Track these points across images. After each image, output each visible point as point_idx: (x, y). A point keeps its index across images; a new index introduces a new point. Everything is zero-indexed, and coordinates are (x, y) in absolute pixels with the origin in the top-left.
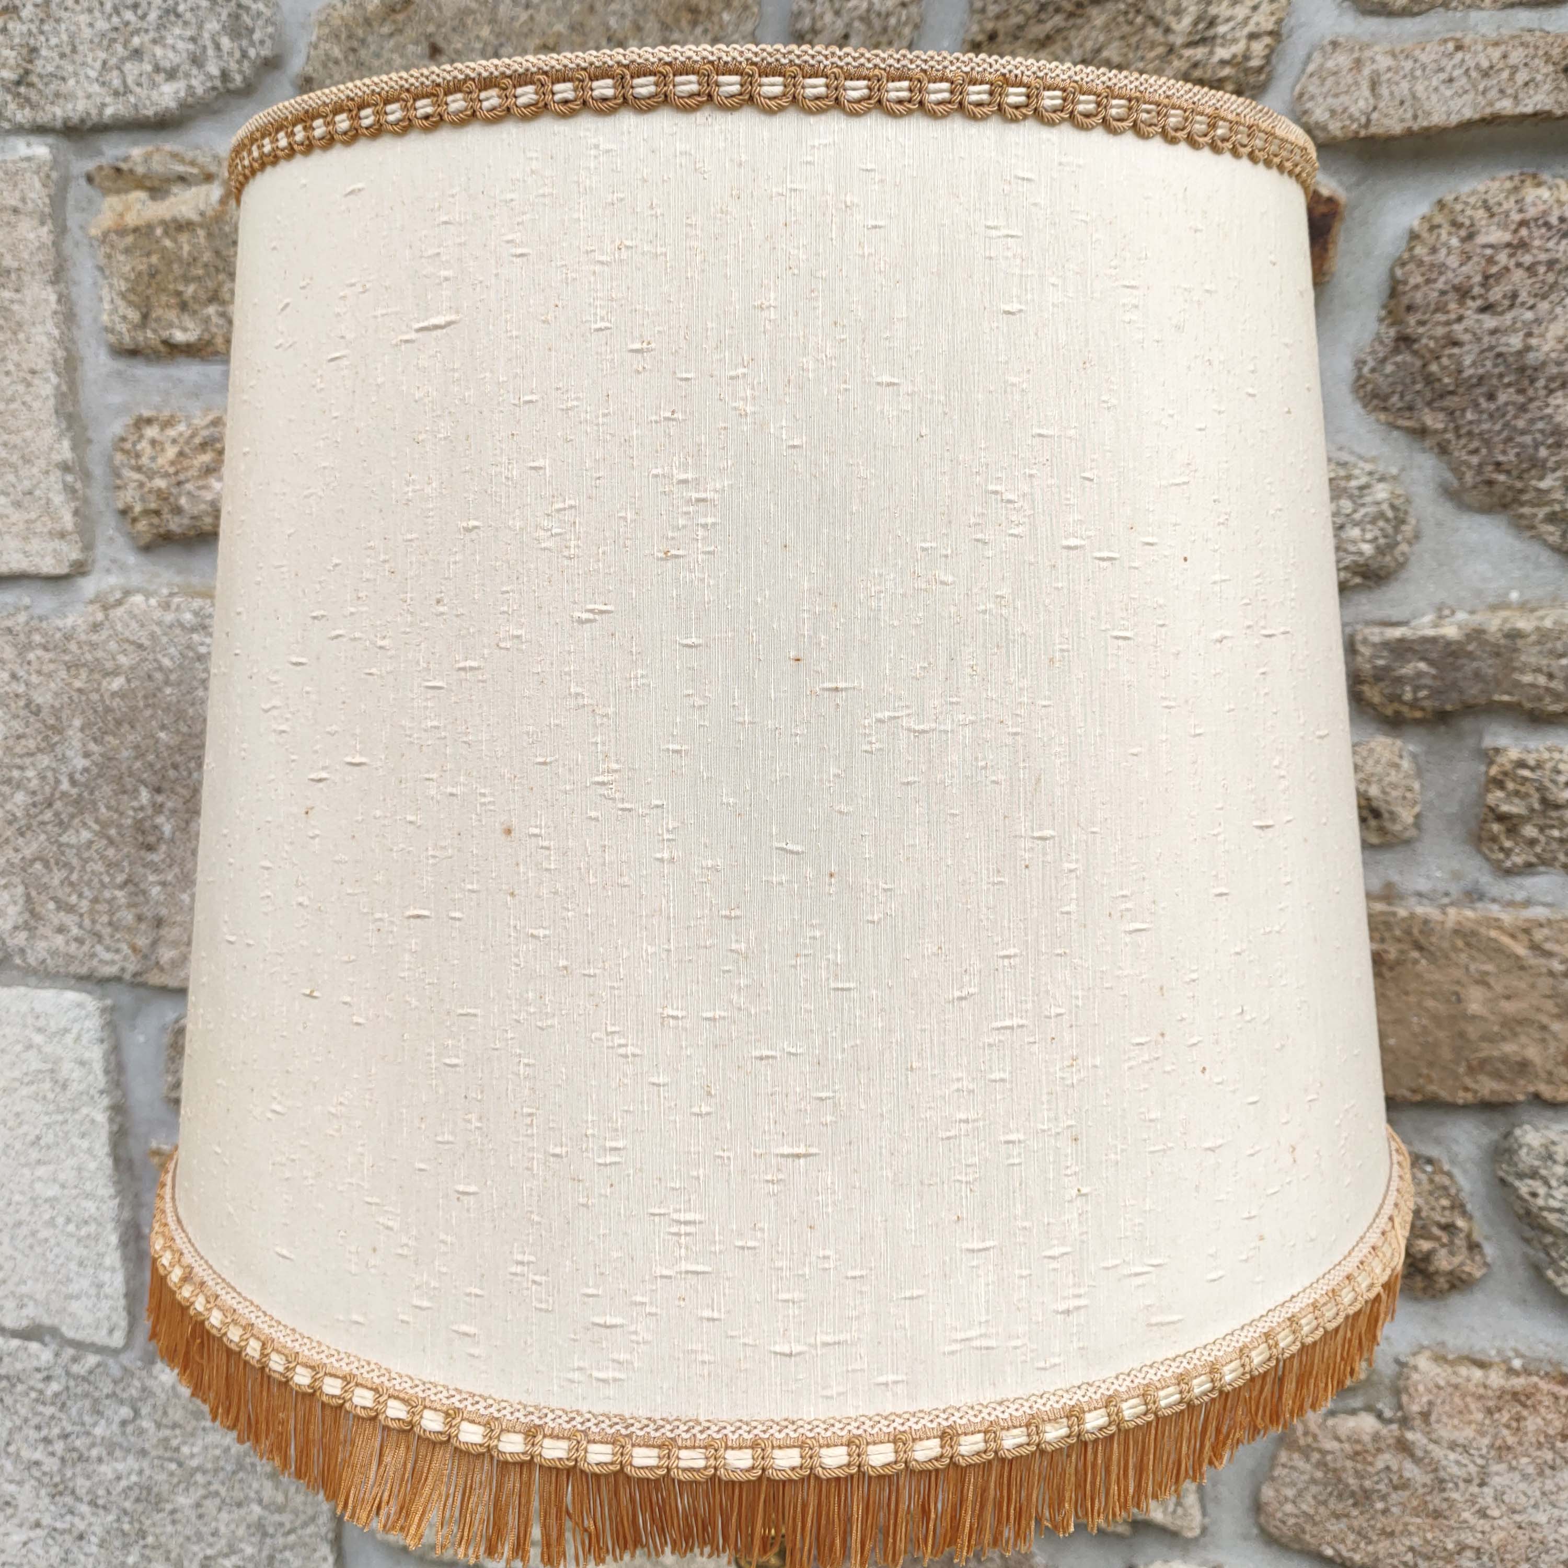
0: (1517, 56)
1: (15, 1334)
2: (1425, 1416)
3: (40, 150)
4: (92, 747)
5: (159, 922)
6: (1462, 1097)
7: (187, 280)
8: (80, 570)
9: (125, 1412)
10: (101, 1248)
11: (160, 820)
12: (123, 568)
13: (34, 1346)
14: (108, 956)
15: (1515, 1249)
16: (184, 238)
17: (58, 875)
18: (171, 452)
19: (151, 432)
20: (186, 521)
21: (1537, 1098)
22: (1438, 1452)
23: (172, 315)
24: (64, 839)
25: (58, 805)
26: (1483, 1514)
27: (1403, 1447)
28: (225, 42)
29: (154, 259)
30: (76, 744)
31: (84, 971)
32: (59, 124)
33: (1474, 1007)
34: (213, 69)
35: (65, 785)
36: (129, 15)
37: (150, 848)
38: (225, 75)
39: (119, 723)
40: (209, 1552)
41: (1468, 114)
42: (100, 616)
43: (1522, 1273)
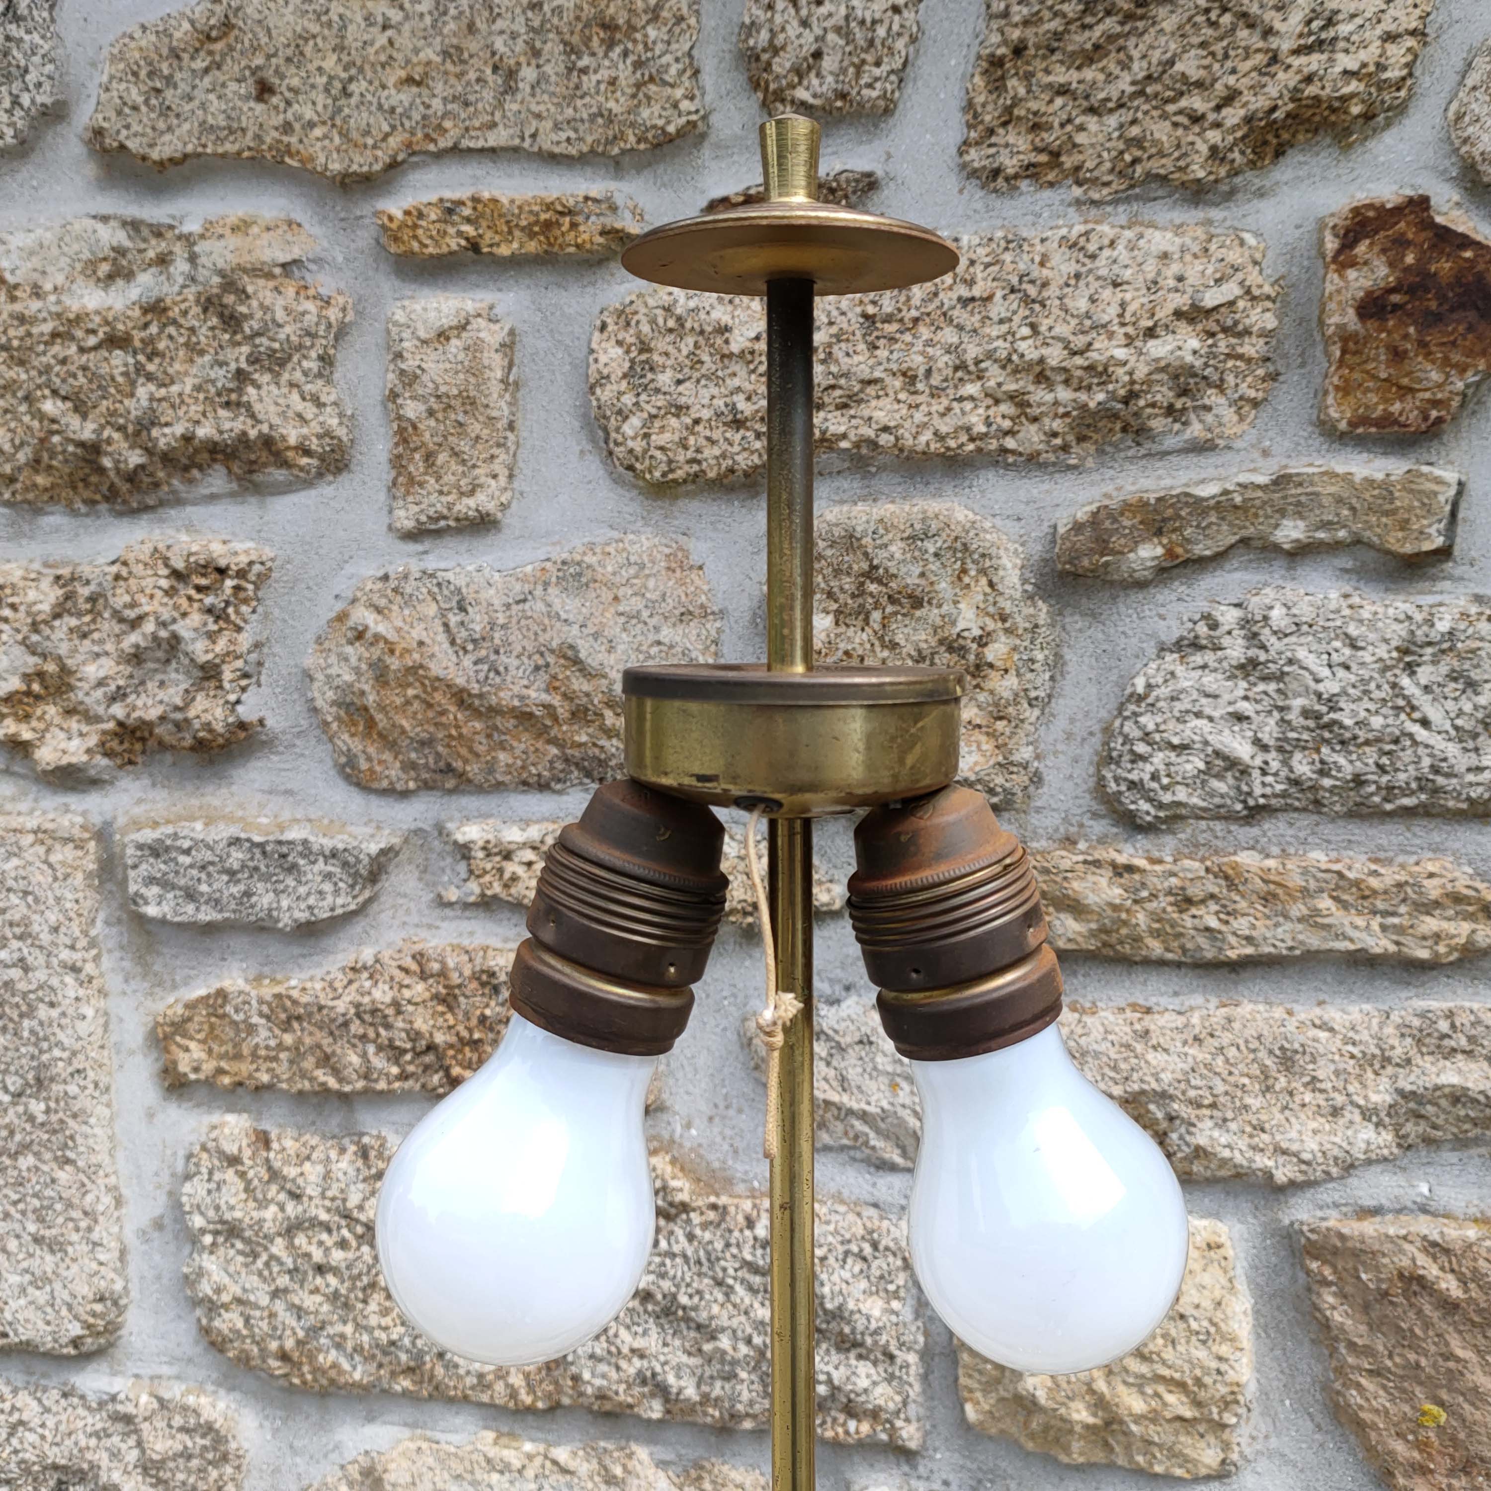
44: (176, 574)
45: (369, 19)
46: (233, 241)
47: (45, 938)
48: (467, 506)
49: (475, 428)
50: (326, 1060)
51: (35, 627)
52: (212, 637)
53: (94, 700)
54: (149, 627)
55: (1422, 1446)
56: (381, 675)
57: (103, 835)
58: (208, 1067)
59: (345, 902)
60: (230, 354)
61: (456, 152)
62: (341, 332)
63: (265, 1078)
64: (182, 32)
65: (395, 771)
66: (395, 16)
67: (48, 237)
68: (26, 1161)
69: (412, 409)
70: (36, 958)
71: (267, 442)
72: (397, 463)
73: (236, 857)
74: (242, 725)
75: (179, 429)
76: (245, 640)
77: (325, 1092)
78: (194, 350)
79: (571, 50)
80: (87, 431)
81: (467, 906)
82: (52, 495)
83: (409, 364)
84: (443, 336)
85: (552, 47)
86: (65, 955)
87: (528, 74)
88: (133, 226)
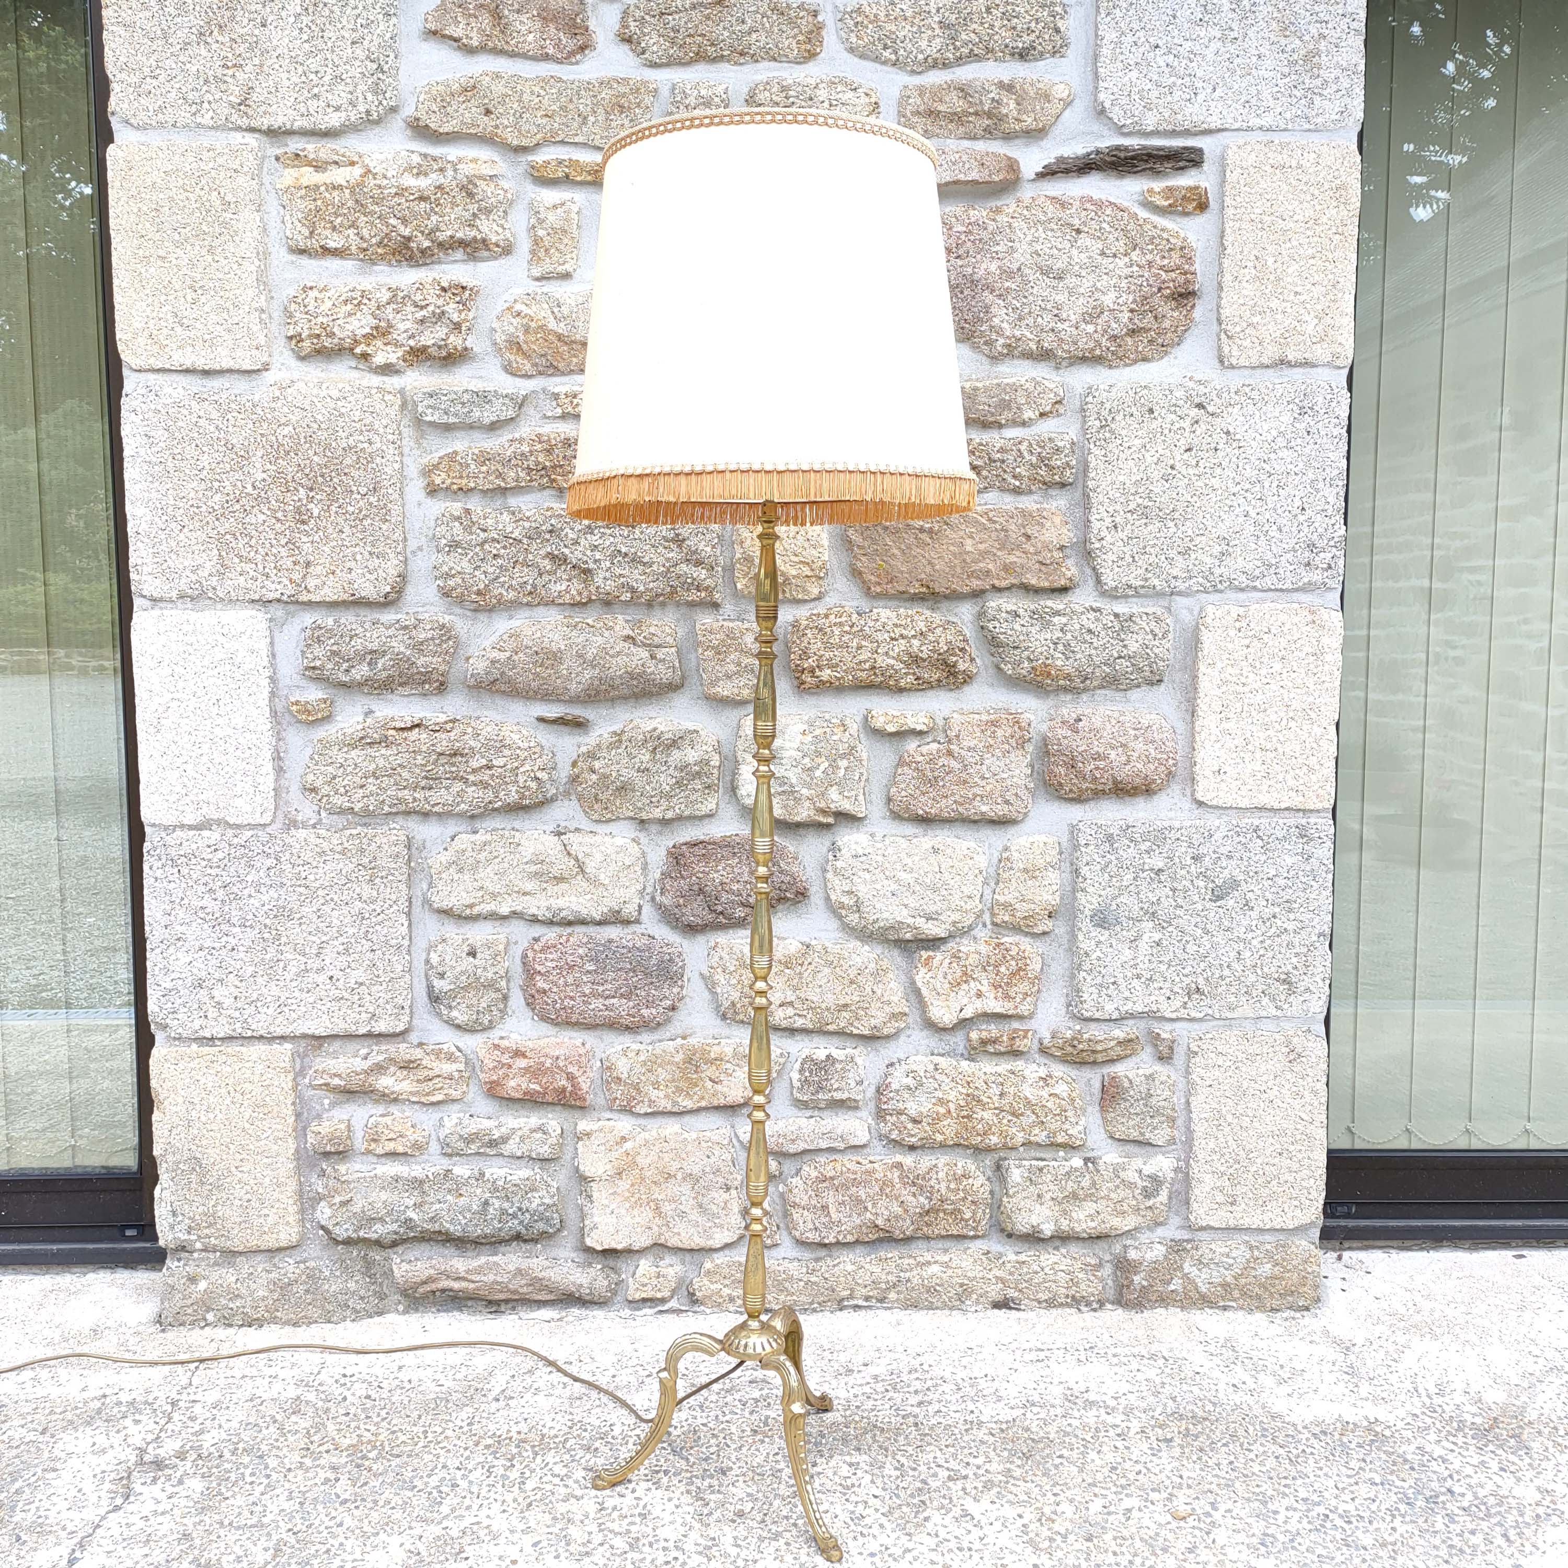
0: (965, 158)
1: (191, 828)
2: (957, 736)
3: (252, 140)
4: (268, 466)
5: (308, 564)
6: (966, 590)
7: (337, 215)
8: (266, 368)
9: (271, 862)
10: (260, 761)
11: (311, 506)
12: (289, 368)
13: (206, 833)
14: (273, 587)
15: (988, 660)
16: (336, 193)
17: (242, 542)
18: (329, 304)
19: (313, 294)
20: (336, 341)
21: (994, 586)
22: (963, 753)
23: (328, 232)
24: (247, 520)
25: (244, 501)
26: (983, 778)
27: (950, 753)
28: (370, 96)
29: (319, 203)
30: (258, 465)
31: (257, 597)
32: (265, 128)
33: (969, 548)
34: (362, 108)
35: (249, 489)
36: (312, 76)
37: (303, 522)
38: (368, 112)
39: (287, 453)
40: (324, 938)
41: (948, 179)
42: (277, 393)
43: (992, 671)
44: (444, 289)
45: (532, 93)
46: (472, 165)
47: (381, 431)
48: (560, 269)
49: (566, 241)
50: (500, 475)
51: (378, 308)
52: (460, 312)
53: (402, 338)
54: (431, 308)
55: (879, 576)
56: (527, 331)
57: (402, 392)
58: (448, 482)
59: (511, 413)
60: (470, 207)
61: (562, 142)
62: (511, 203)
63: (472, 485)
64: (456, 87)
65: (528, 367)
66: (543, 93)
67: (390, 157)
68: (366, 523)
69: (541, 233)
70: (376, 439)
71: (484, 241)
72: (533, 252)
73: (466, 397)
74: (466, 349)
75: (449, 233)
76: (471, 315)
77: (500, 487)
78: (454, 204)
79: (607, 113)
80: (407, 232)
81: (555, 418)
82: (382, 257)
83: (542, 216)
84: (555, 207)
85: (601, 110)
86: (390, 437)
87: (592, 119)
88: (425, 156)
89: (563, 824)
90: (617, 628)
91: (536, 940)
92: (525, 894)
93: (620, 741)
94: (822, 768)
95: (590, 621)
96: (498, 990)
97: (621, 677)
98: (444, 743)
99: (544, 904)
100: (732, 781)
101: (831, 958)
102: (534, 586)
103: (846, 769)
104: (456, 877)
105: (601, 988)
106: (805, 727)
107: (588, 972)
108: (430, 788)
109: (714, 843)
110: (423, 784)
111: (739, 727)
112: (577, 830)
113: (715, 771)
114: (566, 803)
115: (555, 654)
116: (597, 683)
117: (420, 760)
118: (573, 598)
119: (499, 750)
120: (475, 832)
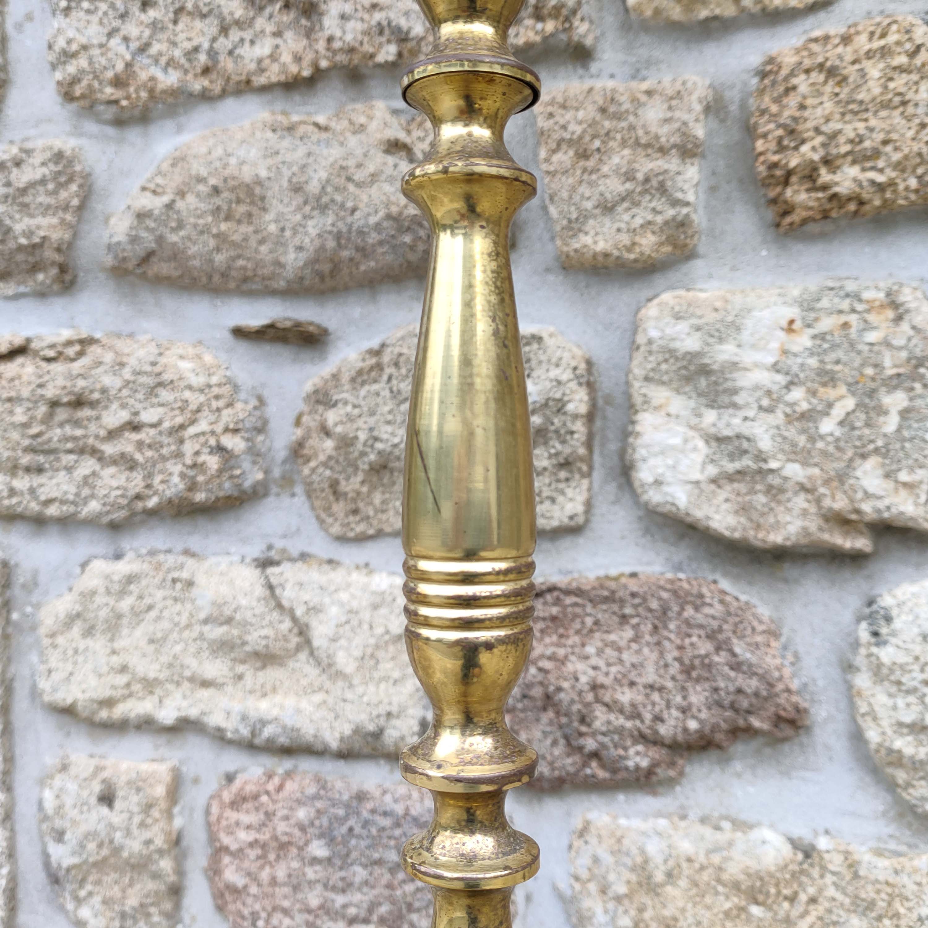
89: (279, 544)
90: (373, 126)
91: (230, 778)
92: (206, 684)
93: (379, 367)
94: (838, 412)
95: (321, 119)
96: (156, 876)
97: (378, 227)
98: (60, 382)
99: (237, 707)
100: (622, 453)
101: (868, 893)
102: (212, 53)
103: (905, 414)
104: (82, 644)
105: (340, 900)
106: (793, 312)
107: (315, 861)
108: (40, 470)
109: (578, 592)
110: (25, 460)
111: (635, 328)
112: (304, 557)
113: (579, 427)
114: (286, 501)
115: (249, 189)
116: (331, 244)
117: (20, 416)
118: (284, 67)
119: (152, 391)
120: (118, 556)
